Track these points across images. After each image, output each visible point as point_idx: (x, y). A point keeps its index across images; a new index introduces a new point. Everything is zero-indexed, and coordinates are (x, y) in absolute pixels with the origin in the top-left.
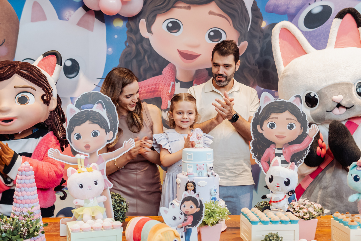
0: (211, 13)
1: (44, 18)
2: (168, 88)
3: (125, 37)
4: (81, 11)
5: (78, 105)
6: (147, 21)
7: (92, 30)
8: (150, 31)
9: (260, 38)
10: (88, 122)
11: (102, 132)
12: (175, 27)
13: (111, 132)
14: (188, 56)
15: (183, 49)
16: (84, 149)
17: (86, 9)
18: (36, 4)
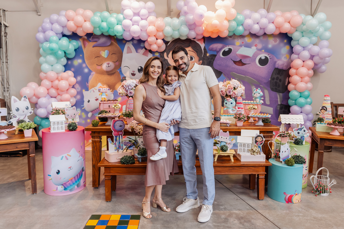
0: (189, 50)
1: (131, 52)
4: (144, 50)
6: (167, 53)
7: (148, 57)
8: (168, 57)
9: (206, 59)
17: (146, 49)
18: (128, 47)
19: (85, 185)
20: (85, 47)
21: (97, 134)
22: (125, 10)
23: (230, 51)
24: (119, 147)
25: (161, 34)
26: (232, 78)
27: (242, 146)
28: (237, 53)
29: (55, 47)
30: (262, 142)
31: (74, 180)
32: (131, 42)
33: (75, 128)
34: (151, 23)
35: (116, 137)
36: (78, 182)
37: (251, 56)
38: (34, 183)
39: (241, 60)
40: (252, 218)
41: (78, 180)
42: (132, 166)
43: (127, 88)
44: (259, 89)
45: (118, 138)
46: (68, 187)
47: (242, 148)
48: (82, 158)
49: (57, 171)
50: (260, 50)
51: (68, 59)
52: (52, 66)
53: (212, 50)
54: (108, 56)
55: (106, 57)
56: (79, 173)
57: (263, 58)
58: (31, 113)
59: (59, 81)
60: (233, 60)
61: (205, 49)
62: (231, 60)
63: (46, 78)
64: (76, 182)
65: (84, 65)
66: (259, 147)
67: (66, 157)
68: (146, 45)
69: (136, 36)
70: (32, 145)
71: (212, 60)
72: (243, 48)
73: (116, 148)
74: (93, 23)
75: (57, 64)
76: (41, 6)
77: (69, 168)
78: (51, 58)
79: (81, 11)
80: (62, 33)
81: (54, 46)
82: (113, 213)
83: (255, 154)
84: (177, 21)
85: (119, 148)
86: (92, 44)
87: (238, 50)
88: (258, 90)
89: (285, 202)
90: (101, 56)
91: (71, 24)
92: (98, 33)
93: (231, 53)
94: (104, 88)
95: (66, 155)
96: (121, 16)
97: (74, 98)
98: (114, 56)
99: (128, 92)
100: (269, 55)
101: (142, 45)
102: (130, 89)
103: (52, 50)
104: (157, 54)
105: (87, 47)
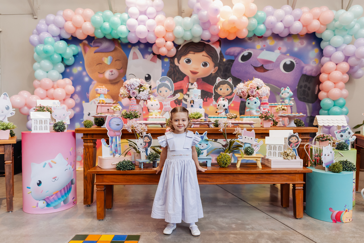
0: (203, 55)
1: (137, 58)
2: (186, 86)
3: (169, 65)
4: (152, 55)
5: (160, 81)
6: (178, 59)
7: (156, 63)
8: (179, 63)
9: (223, 65)
10: (164, 87)
11: (168, 91)
12: (189, 61)
13: (172, 91)
14: (194, 73)
15: (192, 70)
16: (163, 96)
17: (154, 54)
18: (134, 53)
19: (75, 203)
20: (85, 53)
21: (90, 138)
22: (129, 8)
23: (250, 55)
24: (116, 151)
25: (170, 35)
26: (254, 77)
27: (272, 149)
28: (259, 57)
29: (50, 49)
30: (297, 144)
31: (59, 194)
32: (137, 47)
33: (63, 128)
34: (160, 23)
35: (112, 138)
36: (65, 198)
37: (274, 60)
38: (9, 198)
39: (263, 65)
40: (291, 240)
41: (65, 194)
42: (130, 173)
43: (130, 88)
44: (288, 88)
45: (114, 140)
46: (52, 203)
47: (272, 151)
48: (71, 167)
49: (38, 182)
50: (285, 54)
51: (67, 66)
52: (47, 72)
53: (229, 54)
54: (112, 62)
55: (109, 63)
56: (67, 186)
57: (288, 63)
58: (12, 114)
59: (55, 89)
60: (254, 66)
61: (221, 54)
62: (251, 66)
63: (40, 86)
64: (62, 197)
65: (84, 73)
66: (294, 150)
67: (49, 164)
68: (154, 49)
69: (142, 37)
70: (8, 149)
71: (230, 66)
72: (265, 52)
73: (111, 151)
74: (94, 23)
75: (53, 70)
76: (38, 8)
77: (53, 178)
78: (46, 63)
79: (80, 11)
80: (59, 36)
81: (49, 47)
82: (104, 233)
83: (289, 158)
84: (189, 20)
85: (116, 153)
86: (93, 49)
87: (259, 54)
88: (286, 89)
89: (332, 221)
90: (104, 62)
91: (69, 25)
92: (99, 35)
93: (251, 58)
94: (102, 88)
95: (50, 161)
96: (125, 15)
97: (72, 110)
98: (118, 62)
99: (131, 92)
100: (296, 60)
101: (150, 50)
102: (133, 89)
103: (46, 52)
104: (167, 60)
105: (88, 53)
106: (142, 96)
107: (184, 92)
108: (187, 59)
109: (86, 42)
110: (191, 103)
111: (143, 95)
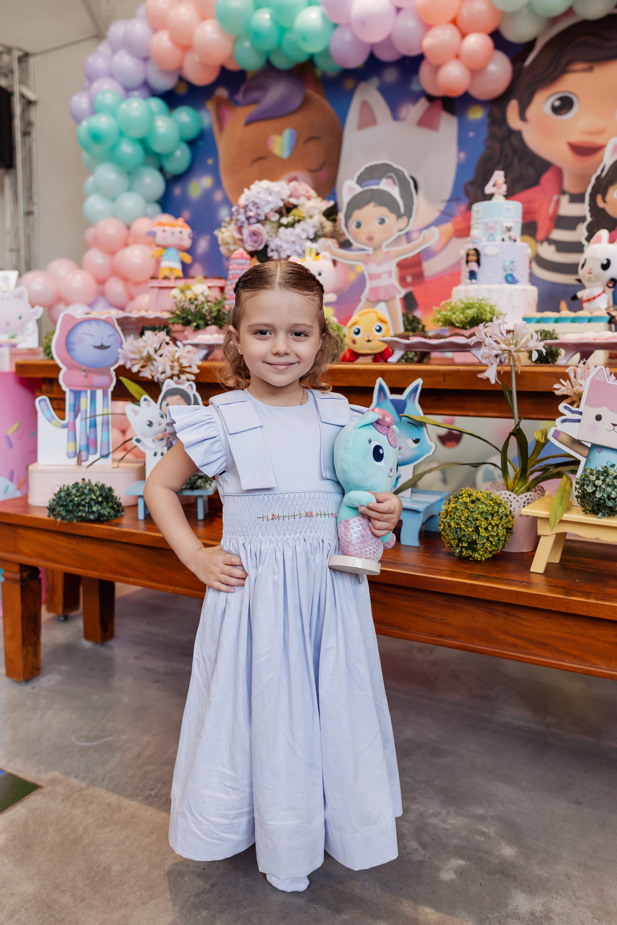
1: (374, 122)
2: (549, 207)
4: (423, 104)
6: (521, 102)
7: (437, 129)
8: (523, 117)
10: (372, 205)
14: (583, 151)
15: (577, 138)
16: (366, 241)
18: (365, 105)
20: (221, 128)
24: (91, 445)
25: (478, 7)
32: (375, 82)
35: (77, 394)
42: (83, 532)
45: (85, 402)
51: (174, 180)
52: (113, 199)
54: (294, 149)
55: (286, 154)
63: (97, 243)
65: (218, 196)
68: (426, 78)
75: (128, 194)
78: (107, 174)
80: (146, 83)
81: (103, 122)
85: (91, 450)
86: (242, 114)
90: (272, 152)
92: (250, 61)
98: (313, 147)
99: (246, 232)
101: (415, 87)
102: (252, 220)
103: (96, 137)
104: (477, 114)
105: (228, 128)
106: (285, 246)
107: (541, 234)
108: (560, 99)
109: (222, 92)
110: (467, 262)
111: (288, 242)
